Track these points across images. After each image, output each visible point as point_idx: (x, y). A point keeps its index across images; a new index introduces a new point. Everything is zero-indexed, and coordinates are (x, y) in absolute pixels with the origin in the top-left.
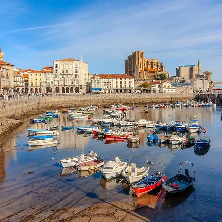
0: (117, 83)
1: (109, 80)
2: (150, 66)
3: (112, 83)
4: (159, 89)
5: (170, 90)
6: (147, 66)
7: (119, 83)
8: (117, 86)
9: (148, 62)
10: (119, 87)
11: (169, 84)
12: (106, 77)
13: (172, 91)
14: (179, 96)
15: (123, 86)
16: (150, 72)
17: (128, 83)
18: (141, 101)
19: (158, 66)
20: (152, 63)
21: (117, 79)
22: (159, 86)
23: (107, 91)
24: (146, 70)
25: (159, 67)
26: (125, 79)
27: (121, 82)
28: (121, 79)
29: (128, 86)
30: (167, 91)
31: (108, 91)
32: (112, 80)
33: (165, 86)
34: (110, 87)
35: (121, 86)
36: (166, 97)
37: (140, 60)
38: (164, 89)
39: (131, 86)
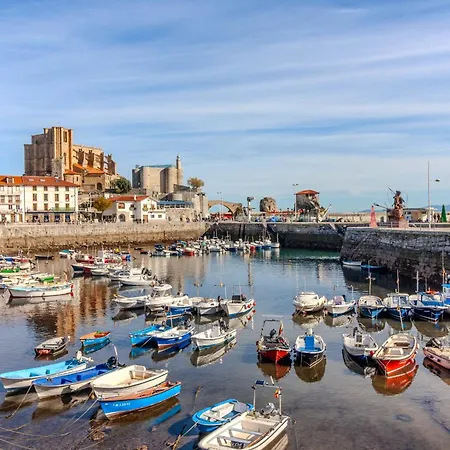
0: (35, 197)
1: (15, 190)
2: (85, 162)
3: (22, 198)
4: (131, 213)
5: (156, 215)
6: (80, 162)
7: (40, 197)
8: (35, 205)
9: (80, 154)
10: (41, 207)
11: (153, 203)
12: (5, 180)
13: (160, 216)
14: (178, 229)
15: (51, 205)
16: (89, 175)
17: (62, 198)
18: (100, 241)
19: (102, 163)
20: (91, 155)
21: (35, 188)
22: (132, 206)
23: (8, 218)
24: (77, 170)
25: (105, 166)
26: (57, 188)
27: (46, 196)
28: (46, 188)
29: (62, 206)
30: (149, 218)
31: (13, 215)
32: (22, 188)
33: (145, 206)
34: (18, 207)
35: (46, 205)
36: (154, 230)
37: (65, 147)
38: (143, 213)
39: (71, 206)
